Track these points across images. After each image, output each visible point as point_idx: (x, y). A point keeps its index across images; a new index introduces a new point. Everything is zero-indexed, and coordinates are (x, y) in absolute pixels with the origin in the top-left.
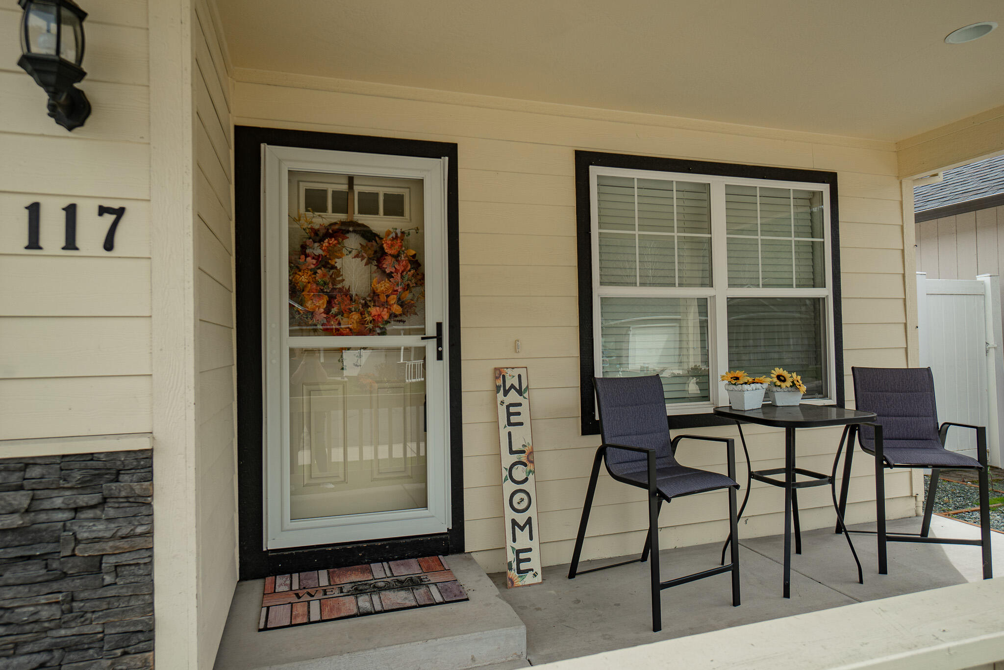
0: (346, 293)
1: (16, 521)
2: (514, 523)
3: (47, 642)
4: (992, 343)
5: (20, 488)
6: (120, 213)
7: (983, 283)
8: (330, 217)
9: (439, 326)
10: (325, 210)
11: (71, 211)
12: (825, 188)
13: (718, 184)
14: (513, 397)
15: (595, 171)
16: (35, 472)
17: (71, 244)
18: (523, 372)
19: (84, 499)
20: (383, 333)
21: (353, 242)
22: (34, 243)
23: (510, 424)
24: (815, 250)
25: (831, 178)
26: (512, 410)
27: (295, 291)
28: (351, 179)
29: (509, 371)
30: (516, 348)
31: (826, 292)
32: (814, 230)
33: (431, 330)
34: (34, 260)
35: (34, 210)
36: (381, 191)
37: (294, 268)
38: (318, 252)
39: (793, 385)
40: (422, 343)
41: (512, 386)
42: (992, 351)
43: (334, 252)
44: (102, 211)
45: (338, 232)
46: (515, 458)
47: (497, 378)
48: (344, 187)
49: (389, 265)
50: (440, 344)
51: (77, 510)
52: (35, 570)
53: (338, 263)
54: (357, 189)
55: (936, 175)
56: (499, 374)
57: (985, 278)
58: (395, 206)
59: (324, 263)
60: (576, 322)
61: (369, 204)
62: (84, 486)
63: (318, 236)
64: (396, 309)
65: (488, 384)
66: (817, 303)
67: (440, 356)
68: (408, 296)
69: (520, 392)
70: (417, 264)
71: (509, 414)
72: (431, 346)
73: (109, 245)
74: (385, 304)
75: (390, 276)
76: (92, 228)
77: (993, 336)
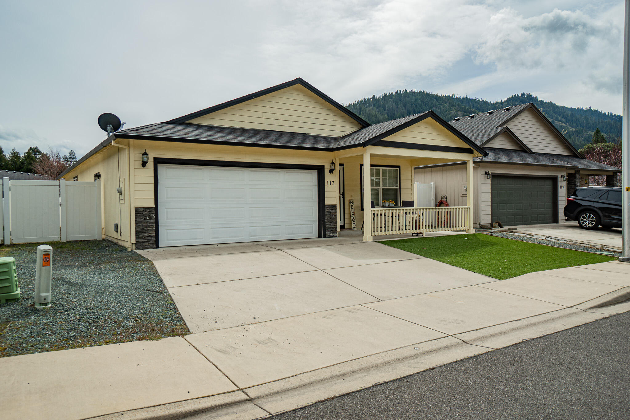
1: (328, 210)
2: (353, 223)
4: (433, 198)
6: (333, 181)
9: (342, 193)
11: (330, 181)
12: (398, 169)
13: (381, 169)
14: (352, 204)
15: (363, 167)
16: (328, 206)
17: (330, 185)
18: (353, 200)
19: (332, 209)
22: (328, 185)
23: (352, 208)
24: (397, 180)
25: (399, 167)
29: (351, 200)
30: (352, 196)
31: (398, 187)
32: (397, 176)
34: (328, 186)
35: (328, 181)
39: (393, 203)
42: (433, 200)
44: (332, 181)
46: (353, 214)
52: (329, 215)
56: (349, 200)
57: (432, 183)
60: (360, 192)
65: (348, 202)
66: (397, 189)
67: (342, 198)
69: (353, 203)
71: (351, 207)
73: (333, 185)
76: (332, 183)
77: (433, 197)
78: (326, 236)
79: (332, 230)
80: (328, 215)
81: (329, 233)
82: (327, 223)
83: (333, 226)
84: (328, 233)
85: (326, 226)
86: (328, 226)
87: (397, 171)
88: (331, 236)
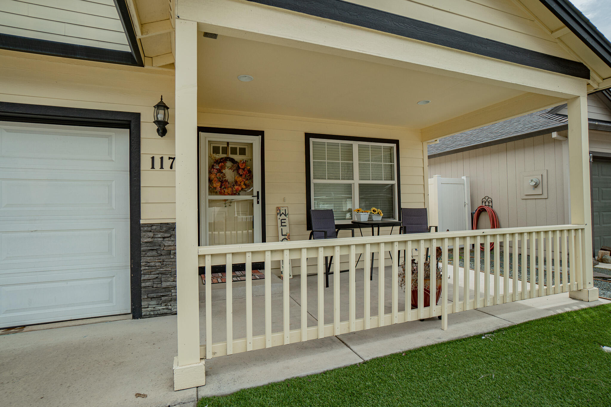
0: (226, 181)
1: (150, 240)
3: (158, 272)
4: (466, 202)
5: (151, 231)
6: (174, 159)
7: (463, 179)
8: (221, 156)
9: (258, 192)
10: (219, 153)
11: (162, 159)
12: (394, 145)
13: (356, 145)
14: (283, 217)
15: (312, 140)
16: (154, 227)
17: (162, 167)
18: (286, 208)
20: (239, 194)
21: (229, 164)
22: (153, 167)
23: (282, 226)
24: (392, 166)
25: (397, 142)
26: (283, 221)
27: (210, 181)
28: (228, 143)
29: (282, 208)
30: (284, 200)
31: (395, 182)
32: (391, 161)
33: (255, 194)
34: (153, 172)
35: (153, 158)
36: (238, 147)
37: (210, 173)
38: (218, 167)
39: (378, 213)
40: (252, 198)
41: (283, 213)
42: (467, 205)
43: (223, 167)
44: (170, 158)
45: (224, 160)
46: (283, 237)
47: (278, 210)
48: (226, 146)
49: (241, 172)
50: (258, 198)
51: (164, 238)
52: (154, 253)
53: (224, 171)
54: (230, 146)
55: (436, 141)
56: (278, 209)
57: (464, 178)
58: (243, 151)
59: (219, 171)
60: (305, 191)
61: (234, 151)
62: (166, 232)
63: (217, 162)
64: (244, 187)
65: (274, 212)
66: (392, 186)
67: (258, 203)
68: (247, 182)
69: (285, 215)
70: (250, 172)
71: (282, 223)
72: (255, 199)
73: (171, 168)
74: (240, 185)
75: (241, 176)
76: (167, 163)
77: (467, 200)
78: (143, 314)
79: (163, 296)
80: (149, 254)
81: (154, 302)
82: (147, 277)
83: (168, 284)
84: (148, 306)
85: (143, 285)
86: (148, 284)
87: (392, 150)
88: (162, 311)
